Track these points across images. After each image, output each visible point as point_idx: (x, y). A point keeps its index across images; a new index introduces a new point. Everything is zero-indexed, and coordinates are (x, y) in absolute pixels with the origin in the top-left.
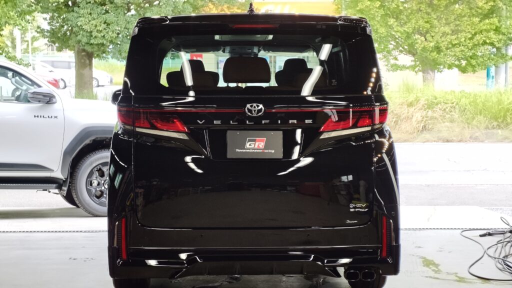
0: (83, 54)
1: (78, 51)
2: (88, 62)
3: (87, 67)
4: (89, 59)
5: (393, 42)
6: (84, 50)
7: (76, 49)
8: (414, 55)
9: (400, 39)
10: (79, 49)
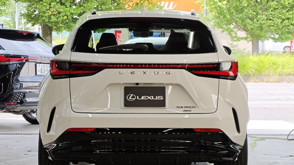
0: (47, 27)
1: (43, 26)
2: (49, 32)
3: (48, 35)
4: (50, 31)
5: (234, 24)
6: (47, 25)
7: (42, 25)
8: (246, 31)
9: (238, 22)
10: (44, 24)
